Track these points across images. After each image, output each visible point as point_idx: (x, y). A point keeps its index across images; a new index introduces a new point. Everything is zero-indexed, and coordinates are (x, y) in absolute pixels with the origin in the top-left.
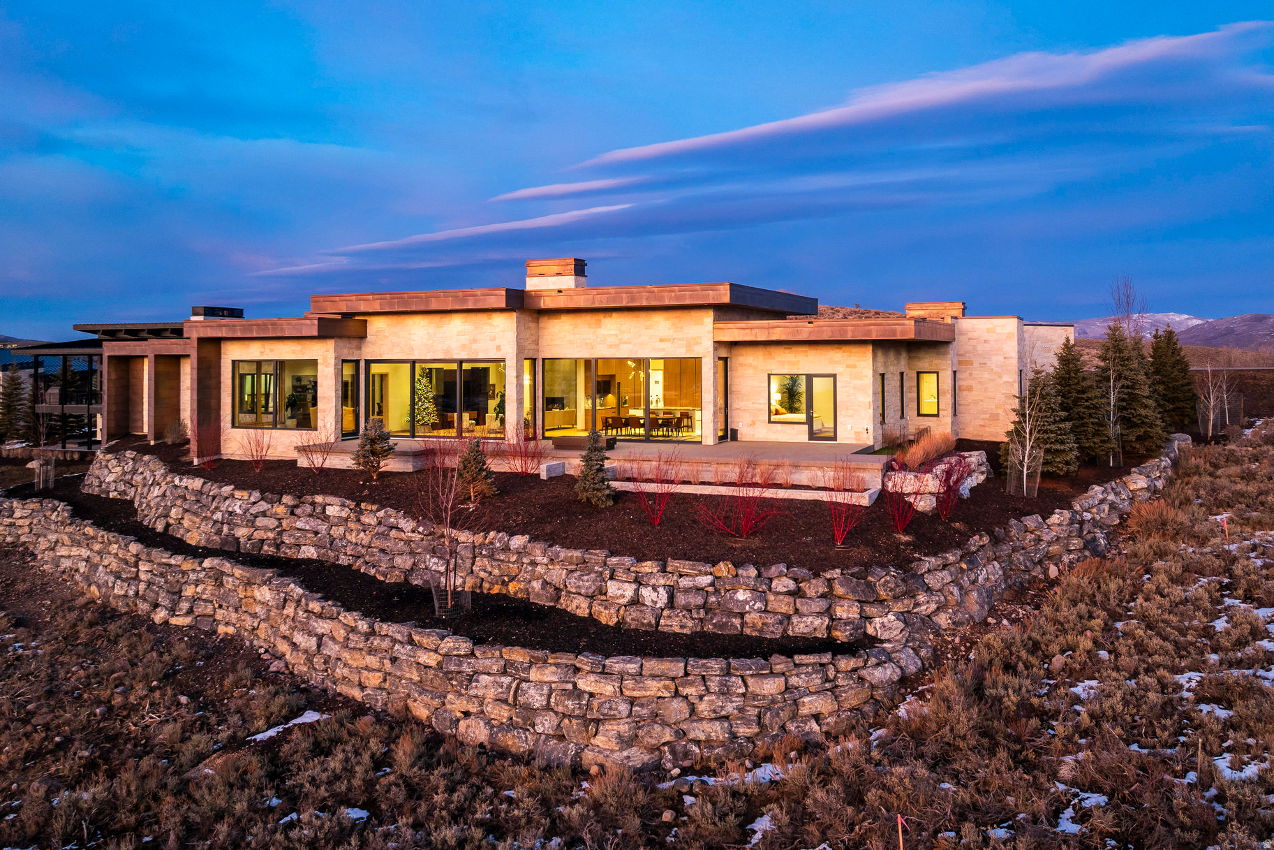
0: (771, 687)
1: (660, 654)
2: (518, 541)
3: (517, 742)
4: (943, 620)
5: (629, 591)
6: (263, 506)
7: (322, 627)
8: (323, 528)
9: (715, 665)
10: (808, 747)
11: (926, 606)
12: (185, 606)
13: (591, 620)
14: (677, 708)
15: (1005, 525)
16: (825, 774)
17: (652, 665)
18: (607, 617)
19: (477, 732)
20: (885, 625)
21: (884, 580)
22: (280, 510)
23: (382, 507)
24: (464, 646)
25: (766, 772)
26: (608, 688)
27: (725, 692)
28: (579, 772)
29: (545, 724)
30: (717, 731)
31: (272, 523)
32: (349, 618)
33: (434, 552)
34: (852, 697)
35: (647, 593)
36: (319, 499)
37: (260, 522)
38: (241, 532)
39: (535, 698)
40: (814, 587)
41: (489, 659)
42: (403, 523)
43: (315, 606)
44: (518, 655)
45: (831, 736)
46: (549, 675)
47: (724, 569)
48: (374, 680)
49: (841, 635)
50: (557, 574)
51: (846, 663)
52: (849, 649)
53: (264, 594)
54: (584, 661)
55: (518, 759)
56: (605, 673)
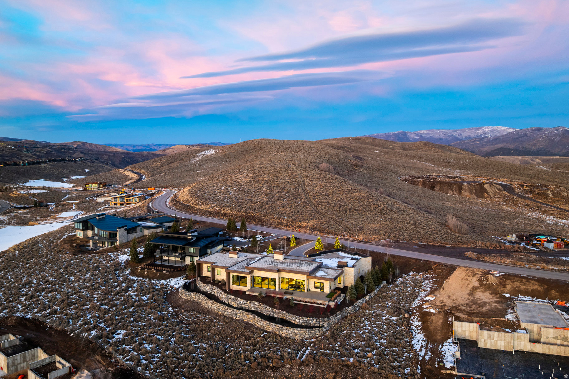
0: (313, 332)
1: (302, 328)
2: (284, 312)
3: (288, 337)
4: (332, 323)
5: (298, 320)
6: (245, 302)
7: (262, 322)
8: (255, 306)
9: (308, 329)
10: (317, 338)
11: (330, 322)
12: (238, 317)
13: (294, 323)
14: (304, 334)
15: (343, 309)
16: (317, 340)
17: (302, 329)
18: (296, 323)
19: (284, 336)
20: (325, 324)
21: (326, 319)
22: (248, 303)
23: (264, 304)
24: (282, 326)
25: (312, 340)
26: (298, 332)
27: (309, 332)
28: (295, 340)
29: (291, 335)
30: (308, 336)
31: (247, 305)
32: (266, 321)
33: (273, 312)
34: (321, 332)
35: (300, 321)
36: (254, 302)
37: (245, 304)
38: (243, 306)
39: (290, 332)
40: (318, 320)
41: (285, 328)
42: (267, 307)
43: (261, 319)
44: (288, 328)
45: (319, 337)
46: (292, 330)
47: (308, 318)
48: (271, 329)
49: (321, 326)
50: (290, 317)
51: (321, 329)
52: (321, 327)
53: (251, 316)
54: (295, 329)
55: (289, 338)
56: (297, 330)
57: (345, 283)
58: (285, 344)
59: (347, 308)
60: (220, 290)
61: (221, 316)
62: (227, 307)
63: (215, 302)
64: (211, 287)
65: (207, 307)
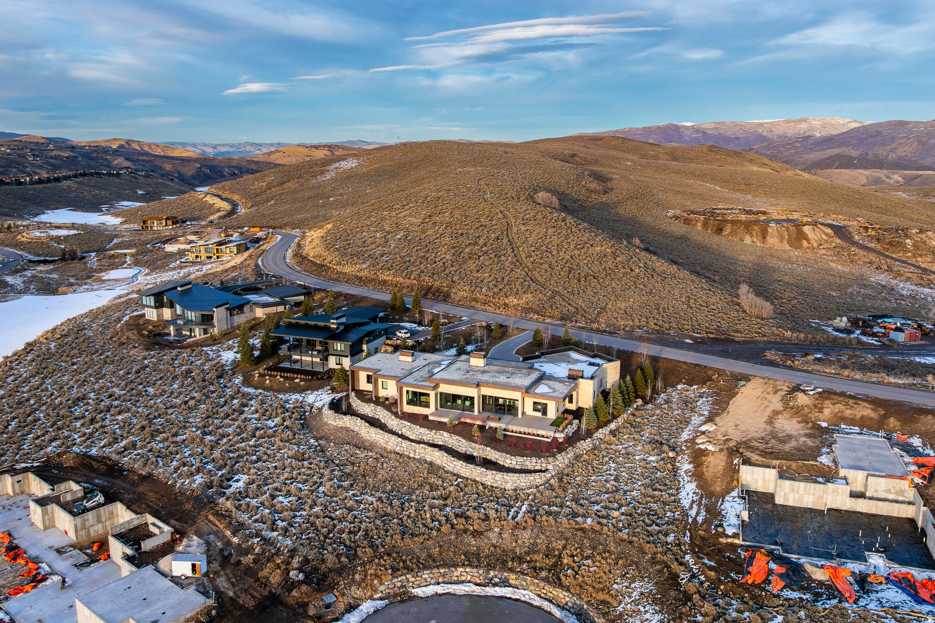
0: (532, 478)
1: (516, 473)
2: (488, 449)
3: (495, 485)
4: (560, 465)
5: (510, 461)
8: (443, 438)
9: (524, 475)
10: (537, 487)
11: (557, 463)
12: (418, 454)
13: (504, 466)
14: (519, 481)
15: (576, 443)
16: (539, 491)
17: (515, 475)
18: (507, 465)
19: (489, 484)
20: (550, 467)
21: (550, 459)
22: (432, 433)
23: (457, 435)
24: (485, 470)
25: (531, 490)
26: (509, 478)
27: (525, 479)
28: (505, 490)
30: (524, 484)
31: (431, 436)
32: (461, 462)
33: (471, 448)
34: (543, 479)
35: (512, 462)
36: (441, 432)
37: (428, 435)
38: (424, 438)
39: (498, 479)
40: (539, 461)
41: (489, 472)
42: (462, 440)
43: (452, 459)
44: (494, 472)
45: (541, 485)
46: (500, 476)
47: (525, 458)
48: (468, 474)
49: (543, 469)
50: (497, 457)
51: (543, 474)
52: (544, 471)
53: (437, 454)
54: (505, 474)
55: (496, 488)
56: (508, 476)
57: (579, 402)
58: (491, 496)
59: (582, 442)
60: (388, 413)
61: (391, 452)
62: (400, 439)
63: (381, 432)
64: (373, 408)
65: (369, 438)
